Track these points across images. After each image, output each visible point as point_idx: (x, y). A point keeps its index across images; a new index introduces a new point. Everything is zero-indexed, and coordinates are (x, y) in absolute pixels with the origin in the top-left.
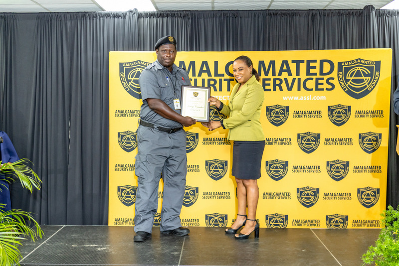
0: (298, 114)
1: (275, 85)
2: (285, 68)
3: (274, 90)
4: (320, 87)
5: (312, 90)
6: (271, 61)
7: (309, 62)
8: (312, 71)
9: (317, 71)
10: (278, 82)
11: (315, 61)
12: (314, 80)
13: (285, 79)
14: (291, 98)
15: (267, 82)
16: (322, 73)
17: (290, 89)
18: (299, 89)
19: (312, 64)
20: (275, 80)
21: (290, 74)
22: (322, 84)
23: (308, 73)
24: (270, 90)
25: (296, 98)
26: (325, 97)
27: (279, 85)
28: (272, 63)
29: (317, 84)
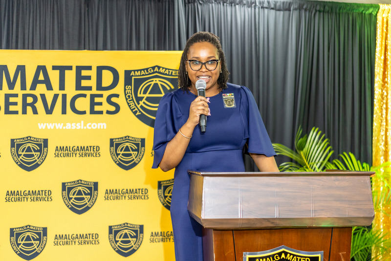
0: (63, 151)
1: (25, 105)
2: (41, 77)
3: (24, 112)
4: (97, 108)
5: (84, 113)
6: (18, 66)
7: (79, 69)
8: (84, 83)
9: (93, 83)
10: (30, 100)
11: (89, 68)
12: (88, 97)
13: (41, 95)
14: (50, 126)
15: (12, 100)
16: (99, 87)
17: (49, 111)
18: (64, 112)
19: (84, 73)
20: (25, 97)
21: (50, 88)
22: (100, 104)
23: (79, 87)
24: (16, 113)
25: (59, 126)
26: (105, 124)
27: (32, 105)
28: (21, 69)
29: (93, 104)
